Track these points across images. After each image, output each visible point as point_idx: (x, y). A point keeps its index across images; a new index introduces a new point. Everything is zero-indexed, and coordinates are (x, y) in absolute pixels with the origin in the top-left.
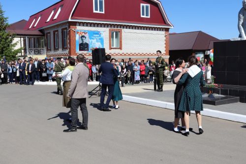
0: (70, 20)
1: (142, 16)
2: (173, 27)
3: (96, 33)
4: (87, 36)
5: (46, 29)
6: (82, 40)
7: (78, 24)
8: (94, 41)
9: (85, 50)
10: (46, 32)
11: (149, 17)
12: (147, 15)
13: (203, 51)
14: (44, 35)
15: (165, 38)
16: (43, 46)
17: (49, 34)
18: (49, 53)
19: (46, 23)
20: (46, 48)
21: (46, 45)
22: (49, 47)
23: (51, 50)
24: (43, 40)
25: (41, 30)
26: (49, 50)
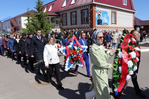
0: (94, 2)
1: (124, 4)
2: (137, 12)
3: (105, 12)
4: (101, 14)
5: (61, 12)
6: (99, 17)
7: (97, 6)
8: (104, 18)
9: (100, 24)
10: (61, 14)
11: (126, 5)
12: (126, 4)
13: (140, 27)
14: (59, 16)
15: (133, 18)
16: (57, 23)
17: (65, 15)
18: (64, 27)
19: (62, 7)
20: (61, 24)
21: (62, 22)
22: (64, 24)
23: (67, 25)
24: (58, 19)
25: (57, 12)
26: (65, 25)
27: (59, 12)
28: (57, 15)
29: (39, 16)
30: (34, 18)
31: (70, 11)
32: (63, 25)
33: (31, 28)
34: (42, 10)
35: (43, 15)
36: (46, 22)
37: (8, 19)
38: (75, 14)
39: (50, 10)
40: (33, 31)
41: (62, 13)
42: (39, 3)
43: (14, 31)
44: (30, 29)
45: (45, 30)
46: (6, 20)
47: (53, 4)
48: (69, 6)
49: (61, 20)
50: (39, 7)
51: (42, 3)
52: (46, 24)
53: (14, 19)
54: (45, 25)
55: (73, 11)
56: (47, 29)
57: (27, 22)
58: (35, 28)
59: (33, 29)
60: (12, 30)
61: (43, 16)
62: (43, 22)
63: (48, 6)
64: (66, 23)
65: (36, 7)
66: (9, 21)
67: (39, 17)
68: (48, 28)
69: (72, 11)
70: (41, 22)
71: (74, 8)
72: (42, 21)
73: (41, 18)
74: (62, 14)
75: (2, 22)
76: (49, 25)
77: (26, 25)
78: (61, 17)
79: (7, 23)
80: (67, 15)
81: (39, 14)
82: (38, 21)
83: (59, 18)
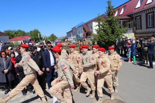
16: (130, 27)
17: (139, 17)
18: (138, 31)
19: (135, 9)
20: (135, 28)
21: (135, 25)
22: (138, 27)
23: (141, 29)
24: (130, 23)
25: (130, 15)
26: (139, 29)
27: (132, 15)
28: (130, 18)
29: (110, 21)
30: (105, 23)
31: (146, 12)
32: (136, 29)
33: (102, 35)
34: (112, 15)
35: (114, 19)
36: (117, 27)
37: (81, 24)
38: (152, 15)
39: (121, 13)
40: (103, 38)
41: (136, 15)
42: (109, 8)
43: (86, 36)
44: (100, 35)
45: (116, 36)
46: (80, 25)
47: (125, 6)
48: (143, 7)
49: (134, 23)
50: (109, 12)
51: (113, 7)
52: (118, 29)
53: (86, 24)
54: (116, 31)
55: (150, 11)
56: (118, 35)
57: (97, 27)
58: (105, 34)
59: (104, 35)
60: (84, 35)
61: (114, 21)
62: (114, 28)
63: (119, 9)
64: (141, 26)
65: (107, 13)
66: (82, 27)
67: (110, 23)
68: (120, 33)
69: (148, 12)
70: (111, 28)
71: (151, 8)
72: (113, 26)
73: (111, 23)
74: (136, 17)
75: (76, 27)
76: (120, 30)
77: (97, 30)
78: (134, 20)
79: (80, 28)
80: (141, 17)
81: (109, 19)
82: (109, 27)
83: (132, 21)
